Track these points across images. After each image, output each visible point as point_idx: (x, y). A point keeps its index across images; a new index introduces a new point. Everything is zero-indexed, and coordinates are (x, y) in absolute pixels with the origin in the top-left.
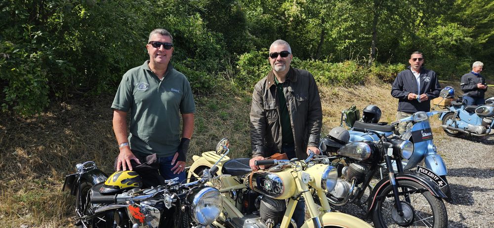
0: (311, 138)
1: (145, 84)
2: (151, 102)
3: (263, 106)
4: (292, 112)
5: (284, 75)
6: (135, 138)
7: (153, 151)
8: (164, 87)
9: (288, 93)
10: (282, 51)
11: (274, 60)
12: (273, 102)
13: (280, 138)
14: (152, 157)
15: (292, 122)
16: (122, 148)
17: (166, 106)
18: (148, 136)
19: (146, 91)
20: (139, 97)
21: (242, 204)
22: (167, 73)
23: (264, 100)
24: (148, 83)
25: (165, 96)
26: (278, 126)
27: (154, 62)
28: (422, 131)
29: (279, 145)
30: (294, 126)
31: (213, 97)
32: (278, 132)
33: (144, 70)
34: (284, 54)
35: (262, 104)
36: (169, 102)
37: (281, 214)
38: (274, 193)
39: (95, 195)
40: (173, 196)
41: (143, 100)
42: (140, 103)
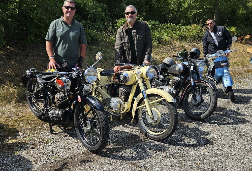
0: (146, 57)
1: (62, 27)
2: (65, 37)
3: (121, 40)
4: (136, 43)
5: (132, 24)
6: (57, 55)
7: (66, 62)
8: (71, 30)
9: (135, 33)
10: (132, 11)
11: (127, 16)
12: (127, 38)
13: (130, 57)
14: (65, 64)
15: (136, 49)
16: (51, 59)
17: (72, 39)
18: (63, 54)
19: (62, 31)
20: (59, 34)
21: (111, 92)
22: (72, 23)
23: (122, 37)
24: (63, 27)
25: (71, 34)
26: (129, 51)
27: (66, 16)
28: (221, 62)
29: (129, 61)
30: (137, 51)
31: (99, 46)
32: (129, 54)
33: (61, 21)
34: (132, 13)
35: (121, 39)
36: (73, 37)
37: (129, 93)
38: (125, 82)
39: (39, 79)
40: (76, 73)
41: (60, 36)
42: (59, 37)
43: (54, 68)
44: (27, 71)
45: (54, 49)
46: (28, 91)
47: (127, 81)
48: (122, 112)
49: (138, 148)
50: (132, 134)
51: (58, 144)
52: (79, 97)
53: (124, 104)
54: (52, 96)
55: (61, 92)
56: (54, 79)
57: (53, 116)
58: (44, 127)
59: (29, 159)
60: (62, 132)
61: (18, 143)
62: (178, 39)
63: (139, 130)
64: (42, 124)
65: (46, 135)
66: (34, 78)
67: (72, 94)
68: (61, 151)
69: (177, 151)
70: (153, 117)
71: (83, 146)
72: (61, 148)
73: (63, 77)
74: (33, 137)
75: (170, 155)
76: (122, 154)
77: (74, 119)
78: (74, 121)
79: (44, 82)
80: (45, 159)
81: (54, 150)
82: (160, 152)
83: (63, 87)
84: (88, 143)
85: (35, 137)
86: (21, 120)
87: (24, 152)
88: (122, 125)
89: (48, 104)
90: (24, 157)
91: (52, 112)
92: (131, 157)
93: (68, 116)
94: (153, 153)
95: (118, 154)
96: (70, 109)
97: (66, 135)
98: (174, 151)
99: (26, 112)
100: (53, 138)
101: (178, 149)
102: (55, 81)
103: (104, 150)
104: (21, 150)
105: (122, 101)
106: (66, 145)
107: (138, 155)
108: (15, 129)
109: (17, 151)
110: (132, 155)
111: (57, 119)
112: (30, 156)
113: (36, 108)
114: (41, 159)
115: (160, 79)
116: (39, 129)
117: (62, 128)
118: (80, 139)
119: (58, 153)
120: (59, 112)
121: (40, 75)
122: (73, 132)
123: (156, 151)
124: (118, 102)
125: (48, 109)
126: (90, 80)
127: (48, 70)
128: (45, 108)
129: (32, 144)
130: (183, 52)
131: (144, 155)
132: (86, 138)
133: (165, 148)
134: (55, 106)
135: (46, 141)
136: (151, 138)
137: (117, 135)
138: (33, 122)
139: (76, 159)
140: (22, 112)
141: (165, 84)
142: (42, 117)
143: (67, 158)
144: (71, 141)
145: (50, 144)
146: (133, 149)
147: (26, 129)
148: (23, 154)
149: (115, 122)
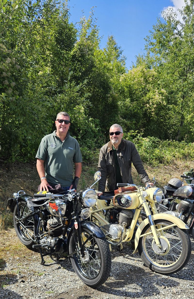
1: (54, 144)
2: (58, 154)
5: (117, 145)
6: (49, 175)
7: (59, 183)
8: (64, 146)
10: (116, 131)
11: (112, 136)
12: (111, 161)
14: (58, 186)
17: (66, 157)
19: (55, 148)
20: (51, 152)
21: (110, 218)
22: (66, 138)
25: (65, 152)
27: (59, 131)
33: (53, 136)
34: (117, 133)
36: (67, 155)
37: (131, 219)
38: (127, 206)
39: (29, 203)
40: (73, 195)
41: (53, 154)
42: (51, 155)
43: (46, 190)
44: (15, 194)
45: (46, 169)
46: (16, 217)
47: (129, 204)
48: (123, 241)
49: (143, 282)
50: (135, 267)
51: (51, 277)
52: (76, 223)
53: (126, 231)
54: (44, 222)
55: (54, 218)
56: (46, 203)
57: (45, 245)
58: (34, 257)
59: (20, 293)
60: (55, 263)
61: (6, 276)
62: (182, 158)
63: (143, 262)
64: (32, 254)
65: (37, 266)
66: (22, 202)
67: (68, 219)
68: (55, 285)
69: (190, 286)
70: (162, 246)
71: (79, 279)
72: (54, 282)
73: (57, 200)
74: (22, 269)
75: (181, 291)
76: (125, 290)
77: (70, 249)
78: (70, 251)
79: (35, 206)
80: (37, 294)
81: (47, 284)
82: (170, 288)
83: (57, 212)
84: (86, 276)
85: (24, 268)
86: (7, 249)
87: (13, 286)
88: (122, 257)
89: (39, 231)
90: (13, 292)
91: (44, 240)
92: (136, 293)
93: (62, 245)
94: (161, 289)
95: (121, 289)
96: (64, 237)
97: (59, 267)
98: (186, 287)
99: (13, 241)
100: (45, 271)
101: (190, 284)
102: (48, 205)
103: (104, 285)
104: (10, 283)
105: (123, 228)
106: (61, 278)
107: (144, 291)
108: (2, 259)
109: (5, 284)
110: (137, 290)
111: (50, 248)
112: (21, 291)
113: (25, 236)
114: (33, 294)
115: (165, 203)
116: (29, 260)
117: (55, 259)
118: (77, 271)
119: (52, 287)
120: (51, 241)
121: (30, 198)
122: (67, 263)
123: (164, 287)
124: (118, 230)
125: (39, 237)
126: (88, 203)
127: (39, 192)
128: (36, 236)
129: (22, 277)
130: (190, 172)
131: (150, 290)
132: (83, 270)
133: (175, 283)
134: (47, 234)
135: (38, 273)
136: (158, 271)
137: (117, 267)
138: (21, 252)
139: (73, 295)
140: (9, 240)
141: (170, 209)
142: (33, 246)
143: (63, 293)
144: (65, 274)
145: (42, 277)
146: (137, 284)
147: (14, 259)
148: (12, 288)
149: (114, 252)
